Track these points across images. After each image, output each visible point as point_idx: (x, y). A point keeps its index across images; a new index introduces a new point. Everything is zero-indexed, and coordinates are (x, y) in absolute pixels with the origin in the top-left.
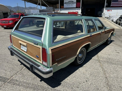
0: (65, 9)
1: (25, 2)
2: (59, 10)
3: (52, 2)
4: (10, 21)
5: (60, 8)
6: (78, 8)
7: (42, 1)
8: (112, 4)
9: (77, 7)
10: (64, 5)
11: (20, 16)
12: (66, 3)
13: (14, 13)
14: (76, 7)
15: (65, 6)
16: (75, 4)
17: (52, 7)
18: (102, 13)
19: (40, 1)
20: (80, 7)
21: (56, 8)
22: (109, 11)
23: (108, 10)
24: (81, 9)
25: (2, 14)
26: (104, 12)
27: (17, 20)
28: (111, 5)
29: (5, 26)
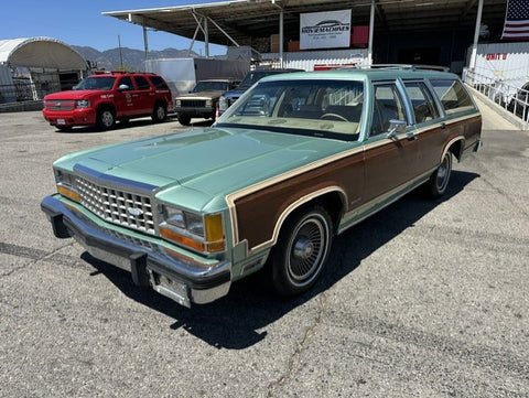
0: (306, 53)
1: (145, 30)
2: (278, 60)
3: (252, 25)
4: (79, 103)
5: (286, 49)
6: (359, 50)
7: (211, 26)
8: (505, 29)
9: (357, 44)
10: (303, 36)
11: (116, 82)
12: (308, 30)
13: (97, 73)
14: (353, 46)
15: (305, 40)
16: (347, 34)
17: (248, 49)
18: (465, 70)
19: (202, 24)
20: (367, 46)
21: (269, 51)
22: (493, 58)
23: (491, 56)
24: (370, 55)
25: (56, 78)
26: (472, 65)
27: (104, 97)
28: (504, 35)
29: (61, 122)
